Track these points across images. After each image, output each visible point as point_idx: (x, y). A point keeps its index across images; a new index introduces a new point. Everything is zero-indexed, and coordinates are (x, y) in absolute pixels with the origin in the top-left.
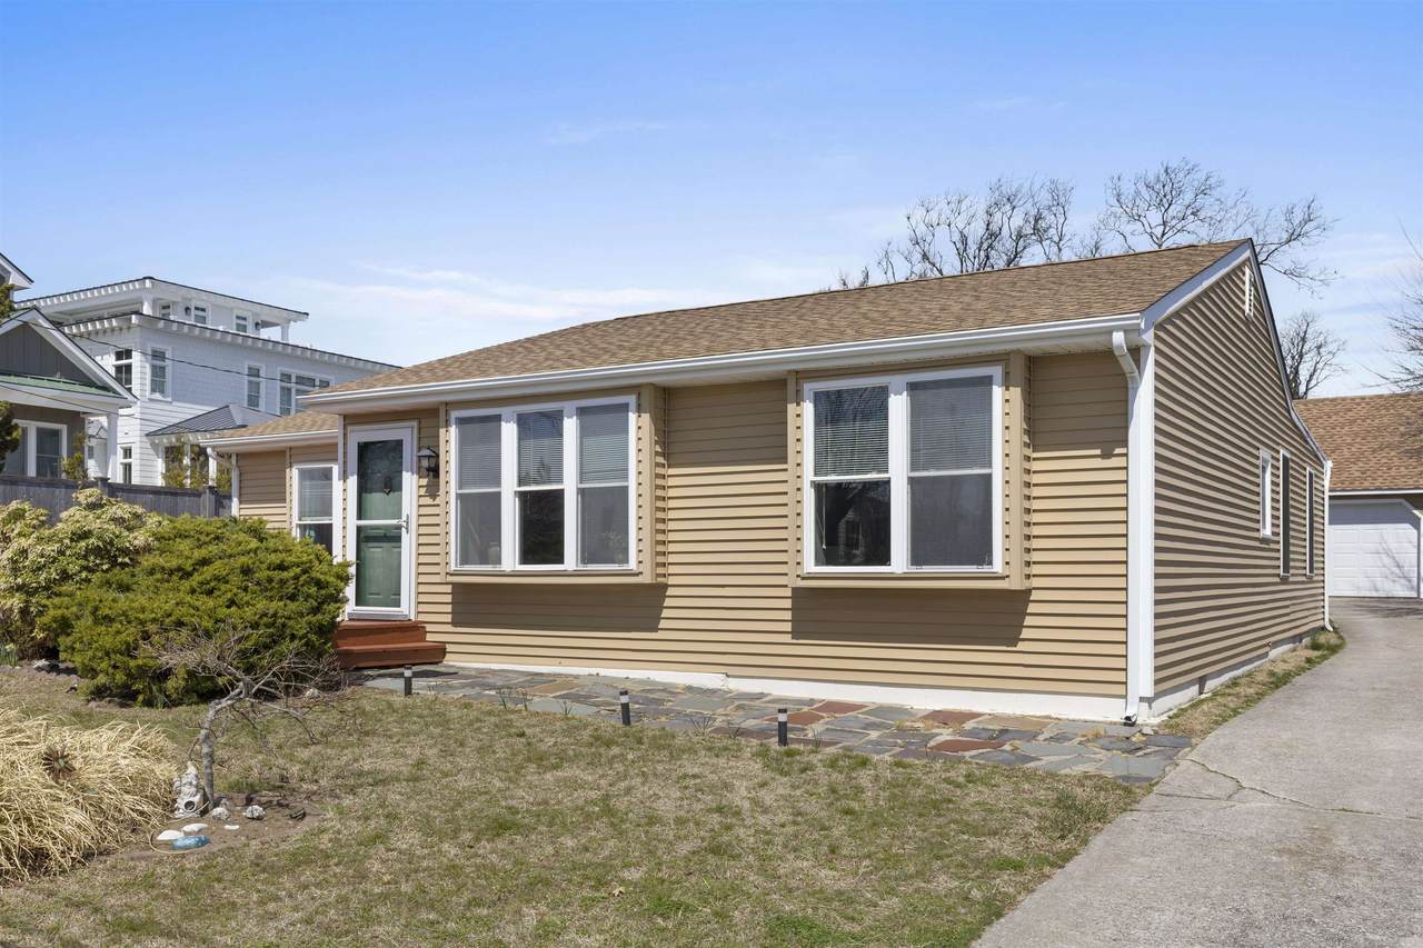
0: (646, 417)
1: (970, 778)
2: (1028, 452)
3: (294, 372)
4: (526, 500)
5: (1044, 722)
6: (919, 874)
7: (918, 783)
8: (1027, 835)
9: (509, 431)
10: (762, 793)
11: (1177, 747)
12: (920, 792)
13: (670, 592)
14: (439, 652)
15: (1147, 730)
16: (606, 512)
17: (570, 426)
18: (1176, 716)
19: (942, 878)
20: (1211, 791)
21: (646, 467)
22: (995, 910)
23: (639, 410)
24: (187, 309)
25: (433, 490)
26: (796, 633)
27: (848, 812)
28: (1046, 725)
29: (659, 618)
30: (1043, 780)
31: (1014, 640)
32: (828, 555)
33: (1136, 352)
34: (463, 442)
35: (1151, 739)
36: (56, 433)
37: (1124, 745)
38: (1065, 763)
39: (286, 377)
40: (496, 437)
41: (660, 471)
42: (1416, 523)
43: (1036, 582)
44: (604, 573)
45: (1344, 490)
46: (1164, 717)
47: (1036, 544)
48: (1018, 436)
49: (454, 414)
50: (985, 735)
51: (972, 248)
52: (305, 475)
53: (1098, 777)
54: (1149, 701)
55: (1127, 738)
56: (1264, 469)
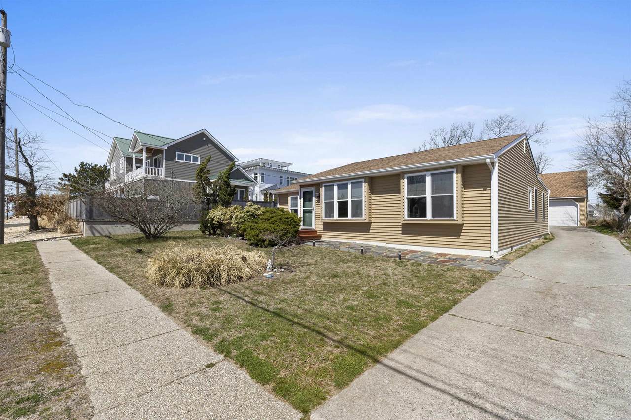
0: (367, 184)
1: (448, 269)
2: (463, 189)
3: (290, 176)
4: (339, 203)
5: (468, 256)
6: (435, 292)
7: (434, 270)
8: (464, 284)
9: (336, 188)
10: (395, 271)
11: (505, 264)
13: (372, 224)
14: (320, 237)
15: (497, 259)
16: (357, 205)
17: (349, 186)
18: (505, 256)
19: (441, 294)
20: (516, 275)
21: (367, 195)
22: (455, 302)
23: (365, 182)
24: (268, 164)
25: (319, 201)
26: (403, 234)
27: (417, 276)
29: (370, 227)
30: (468, 271)
31: (459, 236)
32: (410, 215)
33: (493, 164)
34: (326, 190)
35: (498, 261)
36: (243, 191)
37: (490, 263)
38: (474, 267)
39: (288, 178)
40: (333, 189)
41: (370, 196)
42: (576, 206)
43: (465, 222)
44: (357, 219)
46: (501, 256)
48: (460, 186)
49: (324, 185)
50: (452, 259)
51: (447, 140)
52: (292, 198)
53: (483, 271)
54: (497, 252)
55: (491, 261)
56: (530, 192)
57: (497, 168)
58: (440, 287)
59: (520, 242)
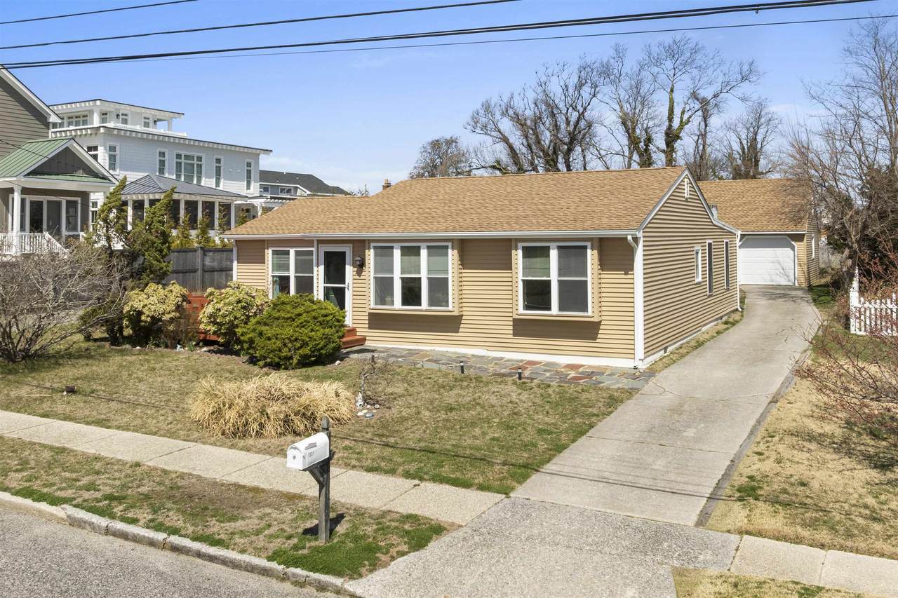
0: (456, 251)
1: (583, 390)
2: (600, 272)
3: (183, 153)
4: (405, 281)
5: (606, 368)
6: (572, 418)
7: (567, 392)
8: (600, 407)
9: (397, 253)
10: (521, 396)
11: (650, 377)
12: (568, 395)
13: (464, 317)
14: (364, 340)
15: (642, 371)
16: (439, 287)
17: (424, 253)
18: (653, 364)
19: (578, 419)
20: (656, 392)
21: (456, 270)
22: (591, 426)
23: (453, 249)
24: (118, 115)
25: (359, 273)
26: (515, 334)
27: (548, 402)
28: (606, 369)
29: (459, 328)
30: (605, 390)
31: (595, 338)
32: (527, 307)
33: (636, 239)
34: (376, 255)
35: (642, 374)
37: (633, 377)
38: (612, 384)
39: (179, 156)
40: (392, 255)
41: (460, 271)
42: (793, 248)
43: (603, 318)
44: (438, 311)
45: (758, 231)
46: (648, 365)
47: (603, 295)
48: (597, 266)
49: (372, 245)
50: (586, 374)
51: (571, 91)
52: (275, 253)
53: (623, 388)
54: (642, 360)
55: (634, 375)
56: (697, 253)
57: (641, 243)
58: (574, 412)
59: (679, 339)
